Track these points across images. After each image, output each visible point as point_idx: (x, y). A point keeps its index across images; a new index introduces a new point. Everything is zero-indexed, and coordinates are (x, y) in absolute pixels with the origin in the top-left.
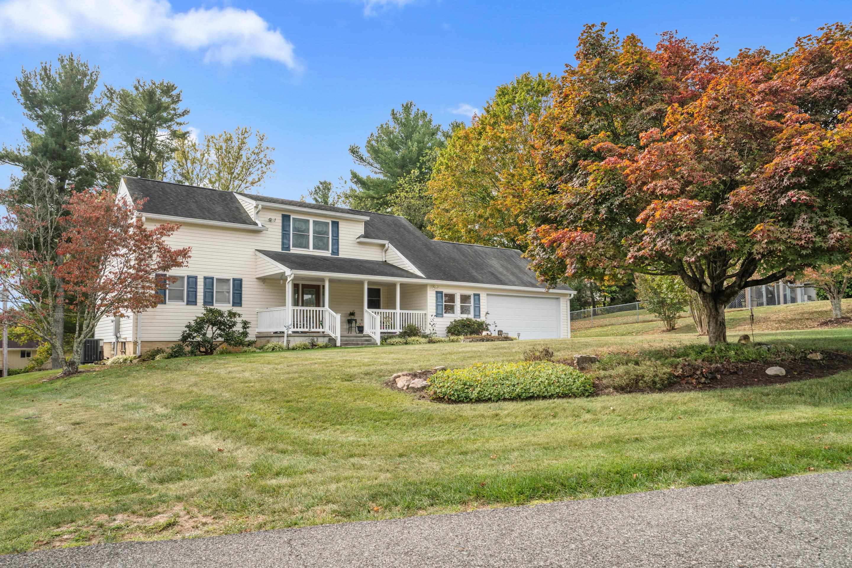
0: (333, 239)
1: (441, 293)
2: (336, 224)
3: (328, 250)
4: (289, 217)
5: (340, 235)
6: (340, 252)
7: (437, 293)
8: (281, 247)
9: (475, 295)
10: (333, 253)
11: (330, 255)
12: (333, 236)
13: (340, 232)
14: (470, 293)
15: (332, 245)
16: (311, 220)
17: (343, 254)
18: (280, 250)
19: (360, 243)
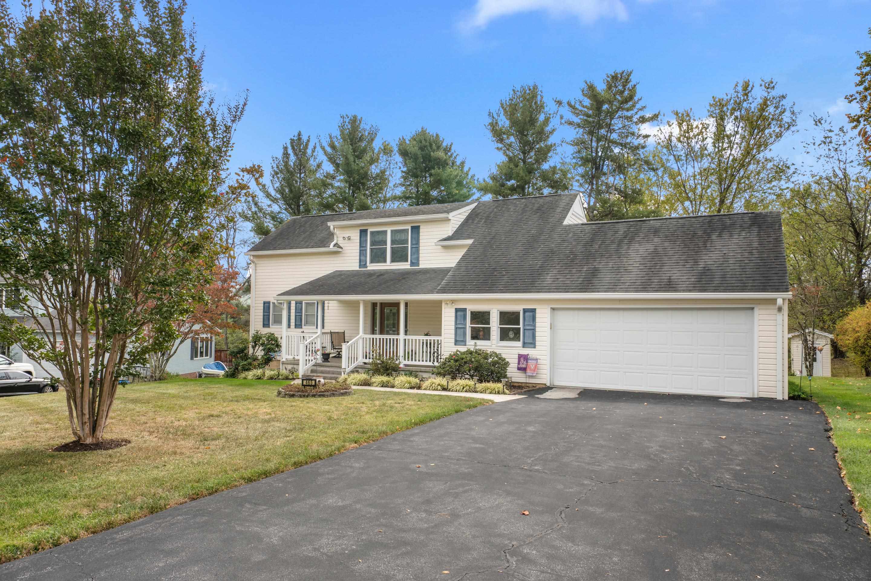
0: (412, 248)
1: (464, 310)
2: (416, 229)
3: (407, 261)
4: (366, 231)
5: (421, 241)
6: (420, 262)
7: (457, 310)
8: (358, 264)
9: (525, 311)
10: (412, 264)
11: (409, 267)
12: (412, 244)
13: (421, 237)
14: (519, 308)
15: (411, 255)
16: (389, 230)
17: (424, 264)
18: (357, 268)
19: (445, 247)
